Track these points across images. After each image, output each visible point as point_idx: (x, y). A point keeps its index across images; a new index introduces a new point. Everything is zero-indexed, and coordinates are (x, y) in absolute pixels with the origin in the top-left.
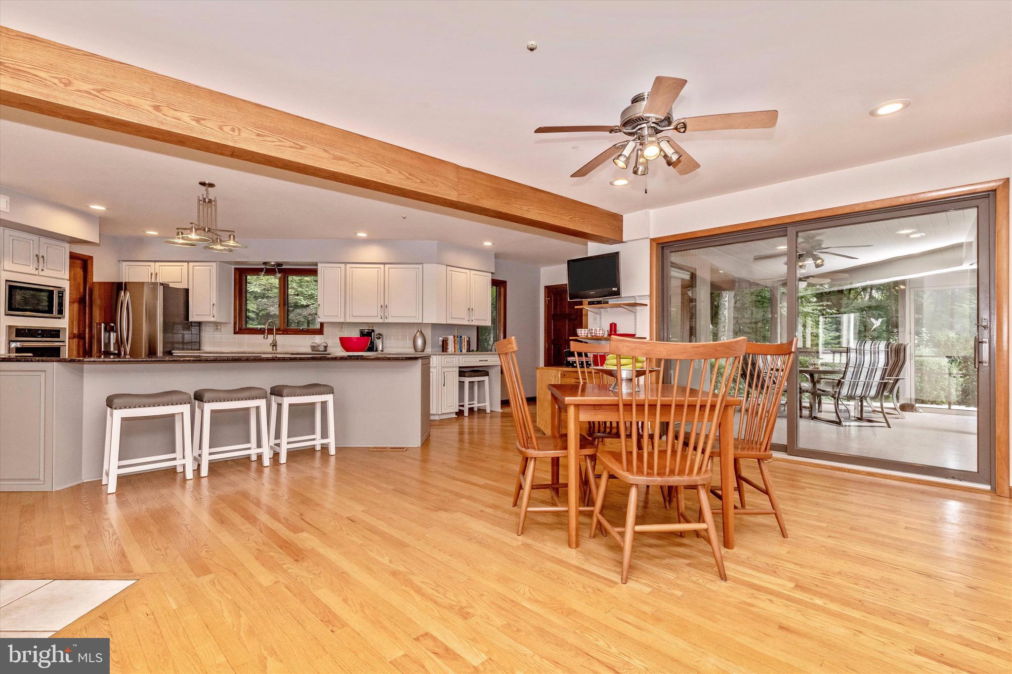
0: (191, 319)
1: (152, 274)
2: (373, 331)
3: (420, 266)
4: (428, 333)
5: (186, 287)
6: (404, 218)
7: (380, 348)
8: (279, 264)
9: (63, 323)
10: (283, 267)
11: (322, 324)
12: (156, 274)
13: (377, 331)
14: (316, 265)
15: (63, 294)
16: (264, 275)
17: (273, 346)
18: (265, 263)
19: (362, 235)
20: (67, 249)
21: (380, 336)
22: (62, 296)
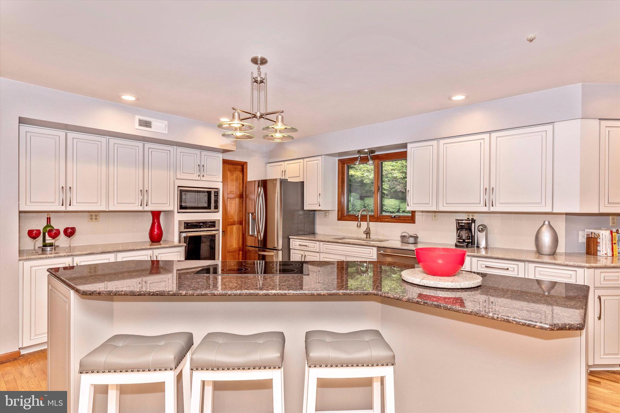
0: (305, 209)
1: (283, 171)
2: (473, 221)
3: (549, 128)
4: (561, 227)
5: (302, 181)
6: (531, 41)
7: (483, 244)
8: (372, 151)
9: (217, 216)
10: (376, 153)
11: (413, 212)
12: (285, 171)
13: (480, 220)
14: (405, 146)
15: (218, 193)
16: (359, 164)
17: (367, 234)
18: (359, 152)
19: (459, 98)
20: (221, 157)
21: (483, 228)
22: (218, 195)
